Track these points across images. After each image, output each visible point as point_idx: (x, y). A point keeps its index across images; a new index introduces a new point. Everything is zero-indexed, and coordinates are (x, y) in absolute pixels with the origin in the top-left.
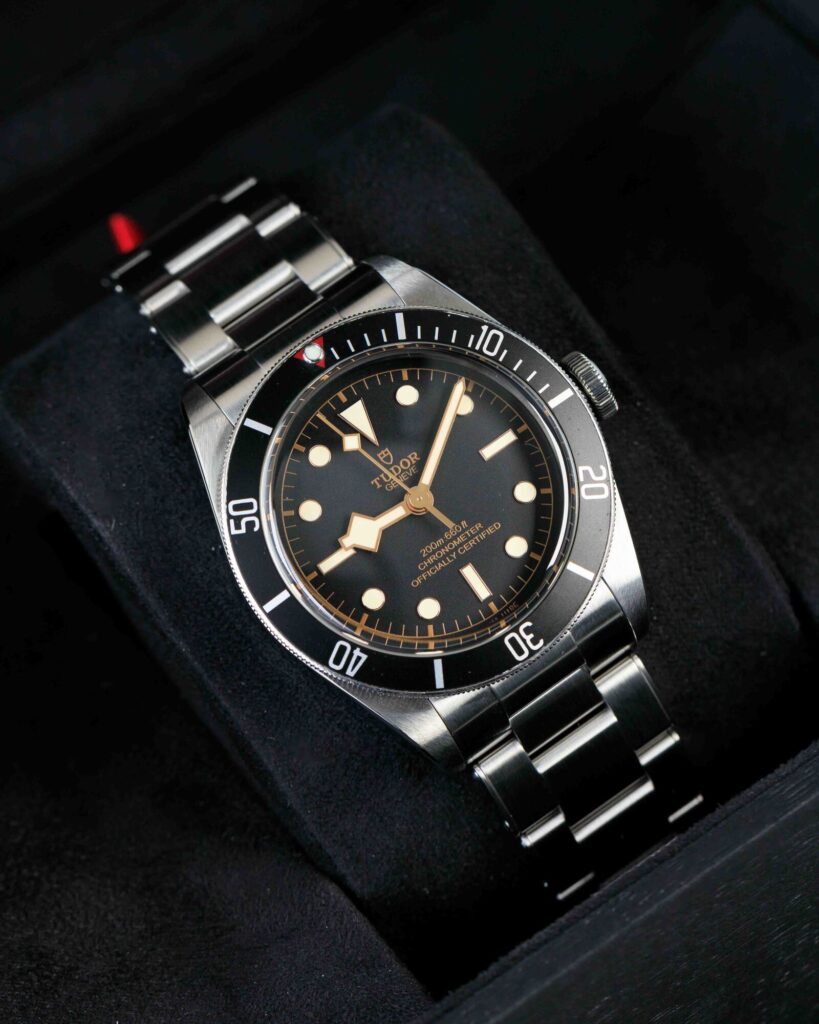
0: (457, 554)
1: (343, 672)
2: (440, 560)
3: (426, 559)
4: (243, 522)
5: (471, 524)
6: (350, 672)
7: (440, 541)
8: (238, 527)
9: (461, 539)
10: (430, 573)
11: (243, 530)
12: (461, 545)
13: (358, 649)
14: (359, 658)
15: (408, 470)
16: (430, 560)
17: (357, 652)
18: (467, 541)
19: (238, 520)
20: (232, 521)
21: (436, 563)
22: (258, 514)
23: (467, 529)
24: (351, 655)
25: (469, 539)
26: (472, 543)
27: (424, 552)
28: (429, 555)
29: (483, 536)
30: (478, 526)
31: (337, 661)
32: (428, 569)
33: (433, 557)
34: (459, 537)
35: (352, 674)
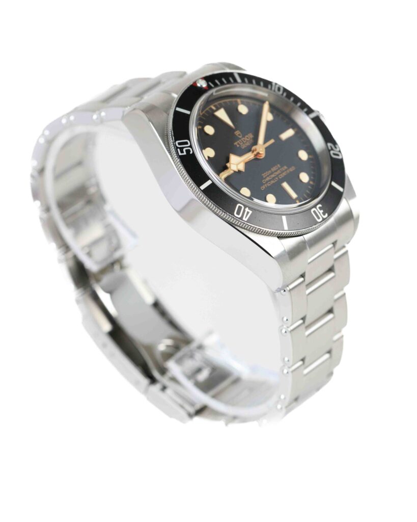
0: (278, 177)
1: (241, 218)
3: (265, 178)
4: (184, 150)
5: (282, 166)
6: (245, 219)
7: (270, 172)
8: (182, 152)
9: (279, 172)
10: (268, 185)
11: (185, 153)
12: (280, 174)
13: (247, 208)
14: (248, 213)
15: (249, 141)
16: (268, 179)
17: (247, 209)
18: (282, 173)
19: (181, 149)
20: (179, 150)
21: (270, 180)
22: (191, 146)
23: (280, 169)
24: (244, 211)
26: (284, 174)
27: (264, 175)
29: (288, 171)
30: (286, 167)
31: (238, 213)
32: (267, 182)
33: (268, 178)
34: (278, 171)
35: (246, 220)
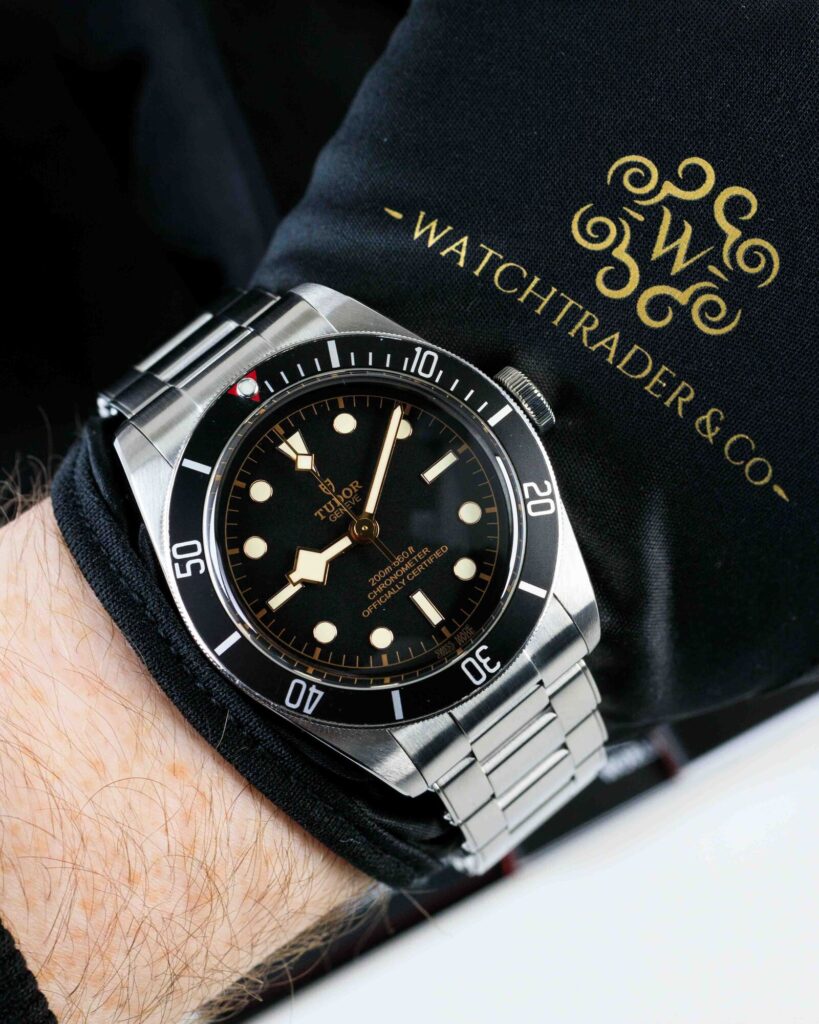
0: (406, 580)
1: (300, 709)
2: (389, 588)
3: (375, 588)
4: (188, 565)
5: (418, 549)
6: (308, 710)
7: (388, 569)
8: (183, 570)
9: (409, 565)
10: (380, 601)
11: (189, 573)
12: (410, 571)
13: (314, 686)
14: (315, 695)
15: (351, 499)
16: (380, 589)
17: (313, 690)
18: (415, 567)
19: (182, 563)
20: (177, 565)
21: (385, 591)
22: (202, 556)
23: (415, 554)
24: (307, 692)
25: (417, 564)
26: (420, 568)
27: (373, 581)
28: (378, 584)
29: (430, 560)
30: (425, 551)
31: (293, 700)
32: (377, 598)
33: (382, 585)
34: (407, 563)
35: (309, 712)
